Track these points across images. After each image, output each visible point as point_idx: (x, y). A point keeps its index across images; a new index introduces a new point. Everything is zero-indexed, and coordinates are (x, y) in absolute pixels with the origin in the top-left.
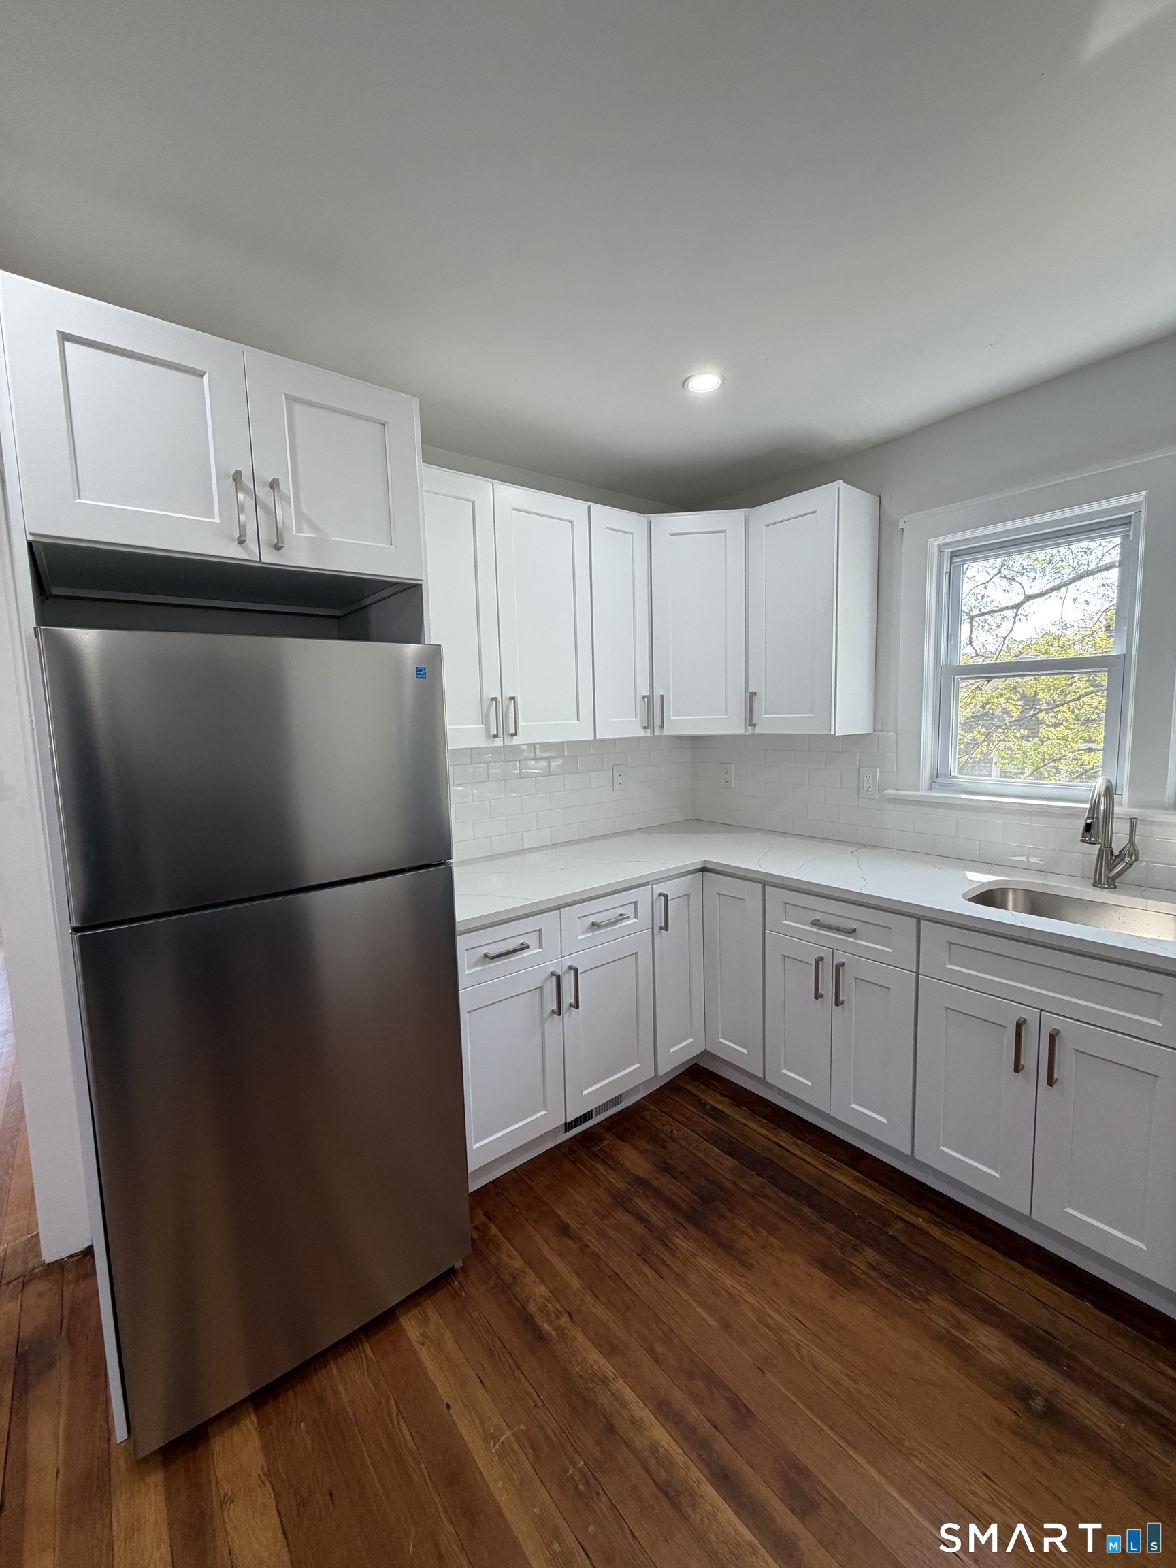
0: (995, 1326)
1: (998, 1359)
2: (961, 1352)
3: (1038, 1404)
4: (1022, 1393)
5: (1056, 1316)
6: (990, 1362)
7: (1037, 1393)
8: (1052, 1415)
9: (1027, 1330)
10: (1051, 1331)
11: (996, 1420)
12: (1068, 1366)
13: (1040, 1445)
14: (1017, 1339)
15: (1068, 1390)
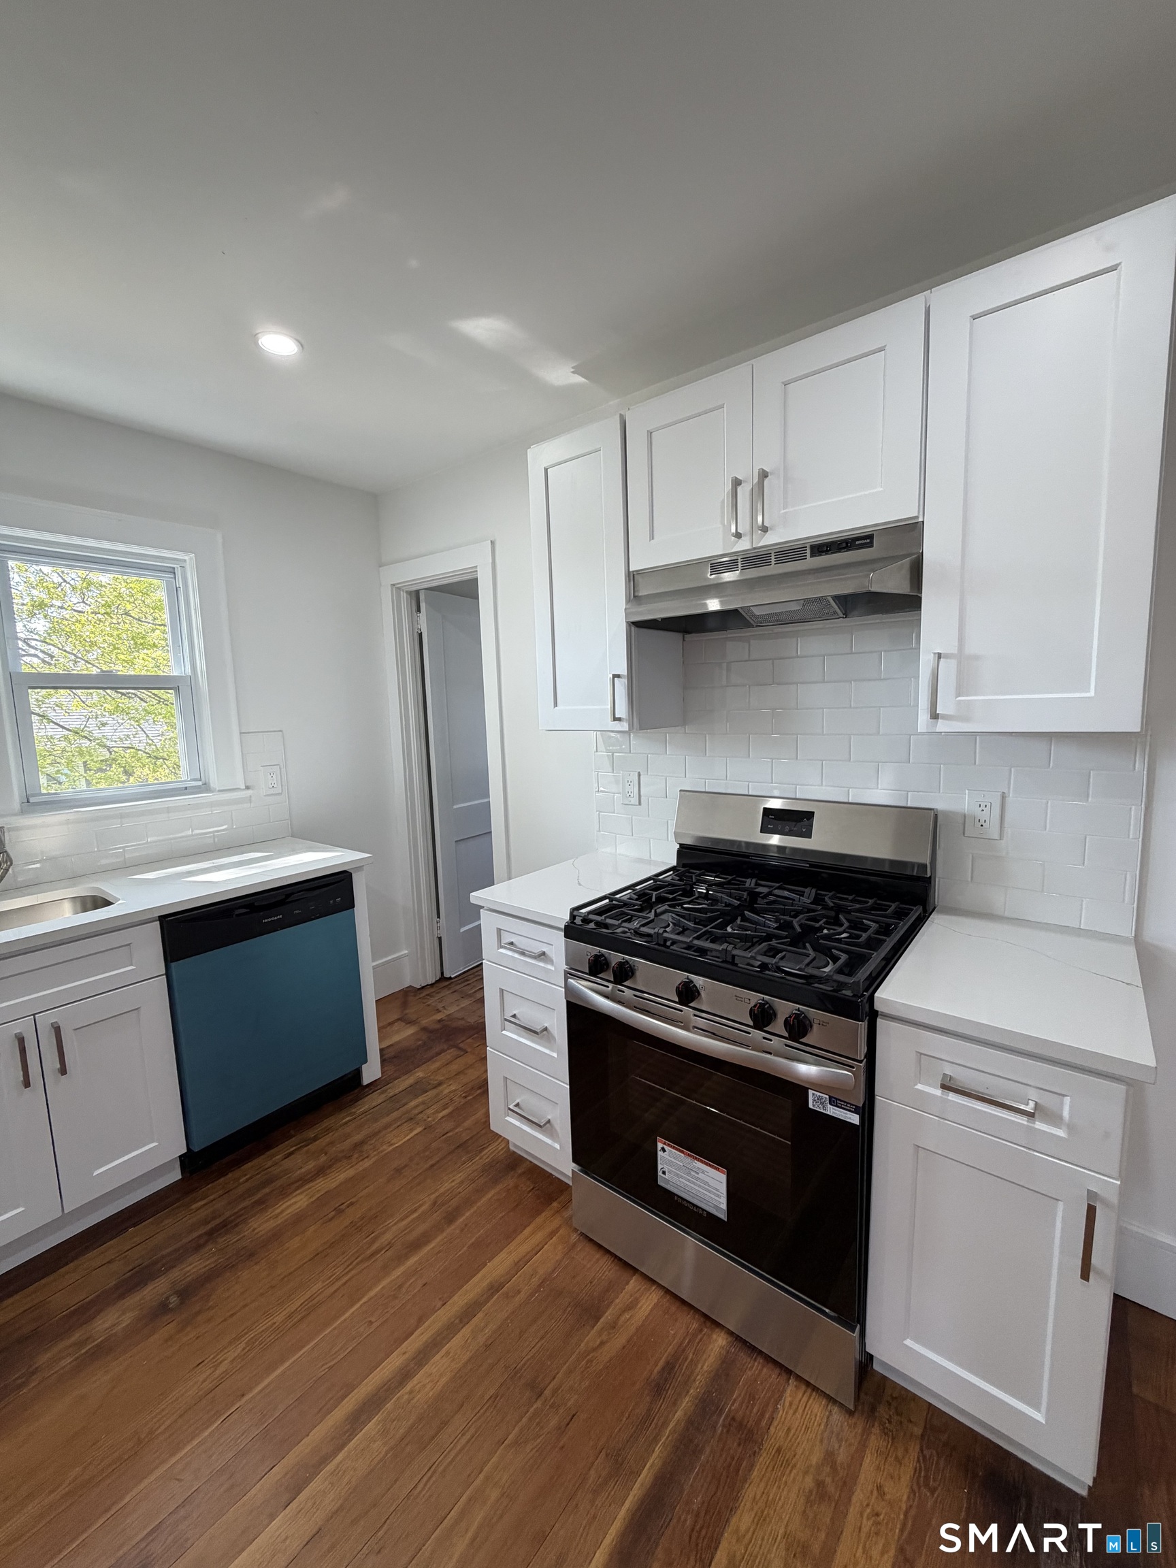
0: (99, 1312)
1: (127, 1319)
2: (103, 1351)
3: (174, 1300)
4: (162, 1310)
5: (126, 1256)
6: (127, 1326)
7: (167, 1298)
8: (186, 1293)
9: (117, 1287)
10: (131, 1267)
11: (166, 1341)
12: (163, 1266)
13: (199, 1313)
14: (122, 1296)
15: (175, 1274)
